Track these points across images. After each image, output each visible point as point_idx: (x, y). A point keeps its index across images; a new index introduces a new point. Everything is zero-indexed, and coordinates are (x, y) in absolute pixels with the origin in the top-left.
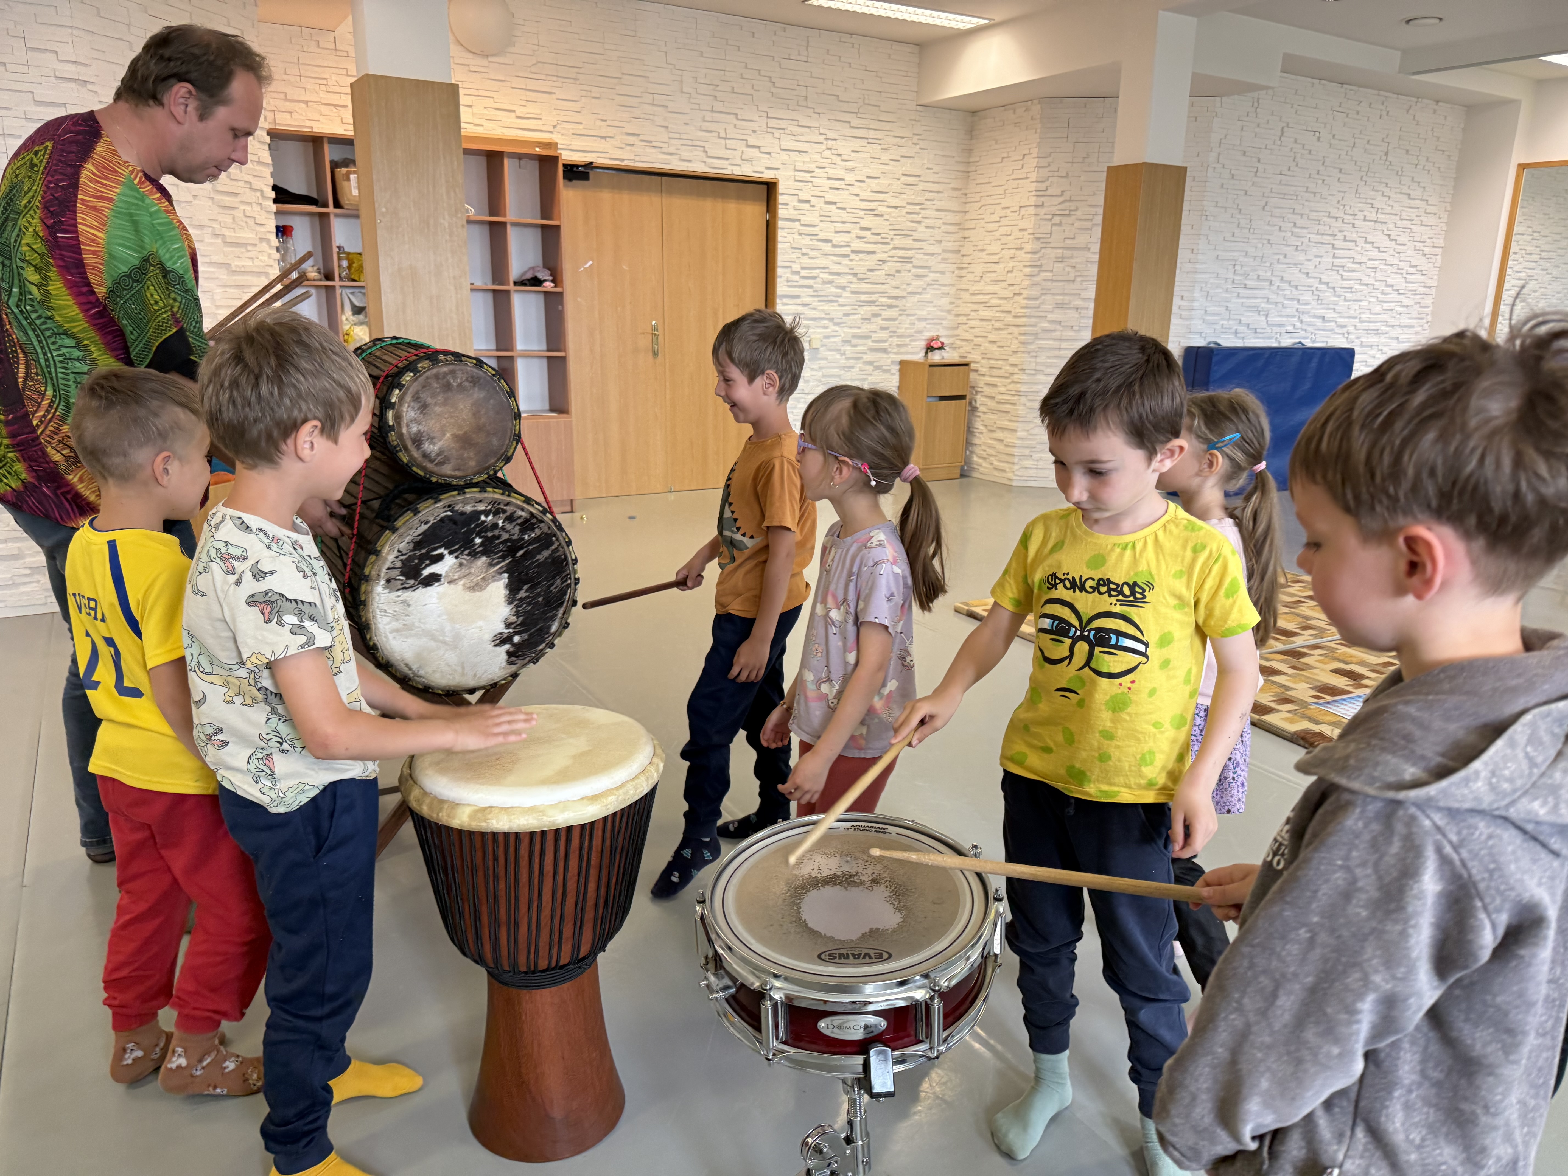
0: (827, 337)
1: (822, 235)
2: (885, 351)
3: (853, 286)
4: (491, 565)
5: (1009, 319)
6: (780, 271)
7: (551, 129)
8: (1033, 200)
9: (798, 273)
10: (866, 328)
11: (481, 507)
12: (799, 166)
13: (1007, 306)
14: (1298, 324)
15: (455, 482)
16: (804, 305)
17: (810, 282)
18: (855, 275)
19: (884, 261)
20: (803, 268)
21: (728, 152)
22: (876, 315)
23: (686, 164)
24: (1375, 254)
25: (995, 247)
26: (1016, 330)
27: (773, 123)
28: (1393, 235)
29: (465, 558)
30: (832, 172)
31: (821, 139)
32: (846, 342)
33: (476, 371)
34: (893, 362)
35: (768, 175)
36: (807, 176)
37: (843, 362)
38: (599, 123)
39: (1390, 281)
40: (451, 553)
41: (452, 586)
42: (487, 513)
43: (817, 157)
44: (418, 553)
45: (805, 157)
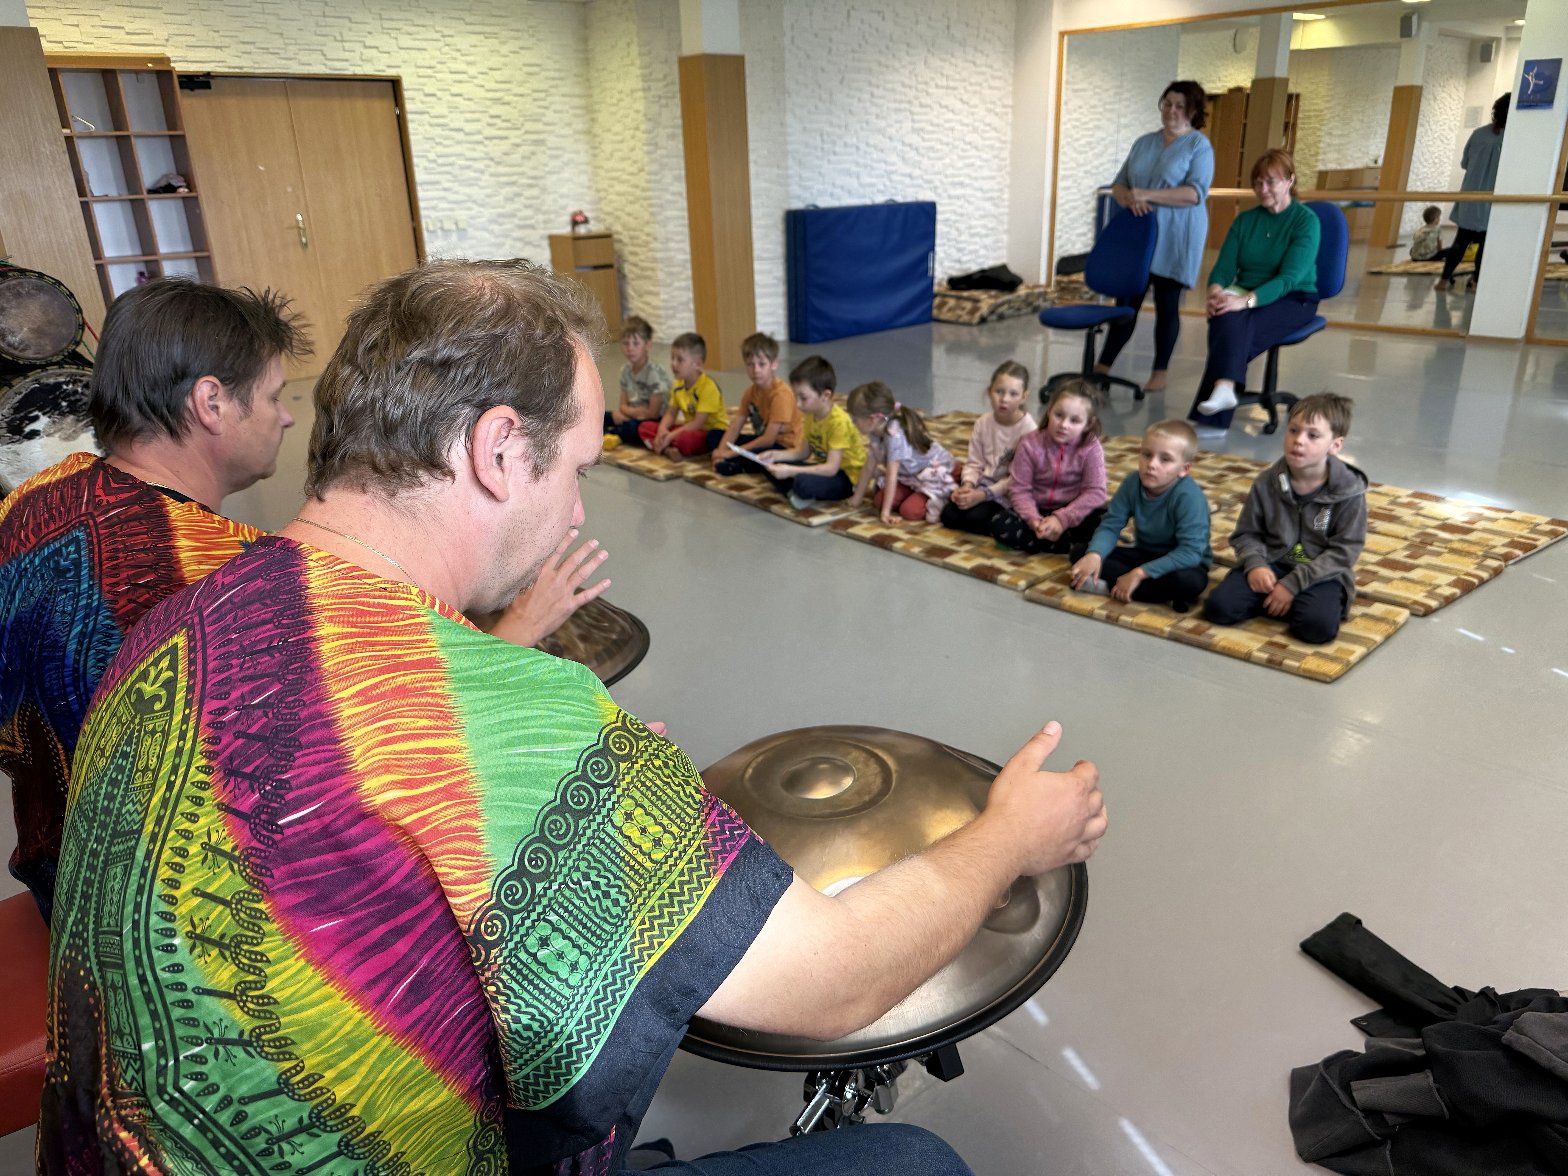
0: (472, 218)
1: (452, 125)
2: (532, 227)
3: (492, 170)
4: (78, 421)
5: (638, 193)
6: (416, 161)
7: (164, 43)
8: (640, 85)
9: (435, 161)
10: (509, 208)
11: (62, 379)
12: (420, 62)
13: (634, 180)
14: (888, 183)
15: (38, 363)
16: (445, 190)
17: (448, 169)
18: (492, 159)
19: (518, 145)
20: (438, 156)
21: (347, 54)
22: (518, 195)
23: (307, 67)
24: (950, 116)
25: (618, 128)
26: (645, 203)
27: (387, 24)
28: (965, 97)
29: (56, 417)
30: (455, 66)
31: (438, 36)
32: (492, 221)
33: (39, 282)
34: (542, 237)
35: (391, 72)
36: (429, 72)
37: (493, 240)
38: (211, 34)
39: (968, 139)
40: (44, 414)
41: (51, 438)
42: (67, 383)
43: (437, 53)
44: (18, 416)
45: (426, 55)
